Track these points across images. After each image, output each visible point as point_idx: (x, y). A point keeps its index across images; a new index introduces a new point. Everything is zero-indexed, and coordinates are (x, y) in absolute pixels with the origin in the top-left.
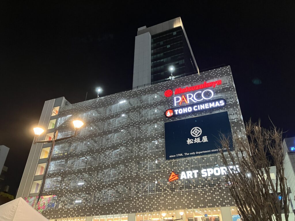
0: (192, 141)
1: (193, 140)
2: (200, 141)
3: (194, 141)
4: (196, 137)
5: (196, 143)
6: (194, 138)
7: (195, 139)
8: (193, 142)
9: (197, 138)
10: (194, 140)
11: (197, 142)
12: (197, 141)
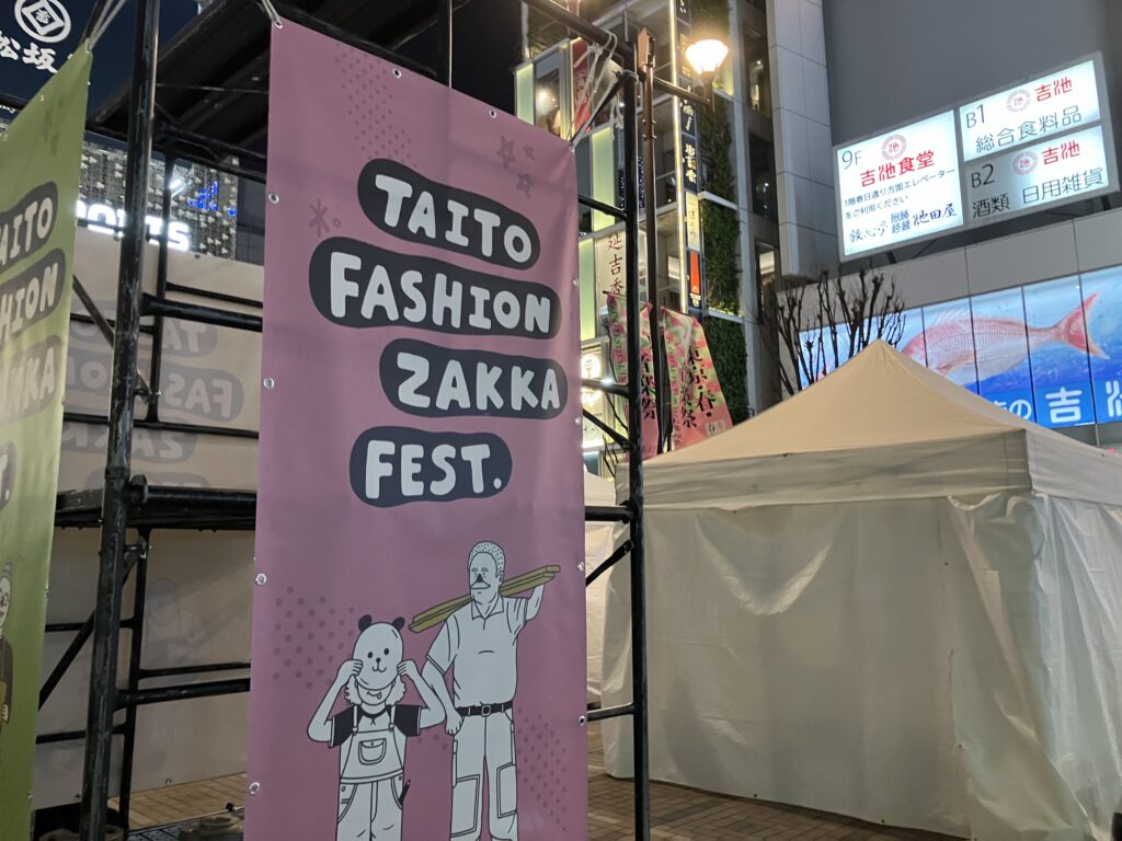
0: (11, 45)
1: (17, 46)
2: (53, 65)
3: (21, 54)
4: (37, 42)
5: (33, 65)
6: (26, 41)
7: (29, 48)
8: (15, 56)
9: (41, 45)
10: (26, 51)
11: (37, 62)
12: (37, 57)
